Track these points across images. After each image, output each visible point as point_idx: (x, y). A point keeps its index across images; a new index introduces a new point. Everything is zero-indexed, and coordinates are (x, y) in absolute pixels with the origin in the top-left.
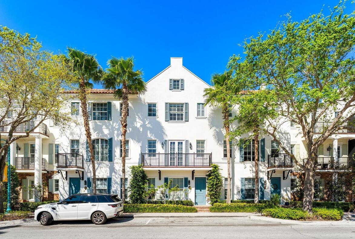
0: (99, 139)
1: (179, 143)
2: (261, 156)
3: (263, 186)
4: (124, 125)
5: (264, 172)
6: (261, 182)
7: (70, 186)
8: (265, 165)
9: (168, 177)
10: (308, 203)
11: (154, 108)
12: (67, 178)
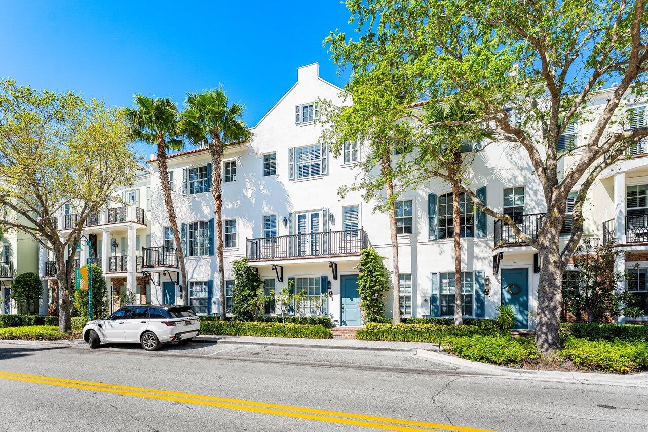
0: (197, 223)
1: (312, 216)
2: (477, 226)
3: (482, 290)
4: (216, 196)
5: (485, 258)
6: (477, 280)
7: (164, 295)
8: (487, 244)
9: (294, 277)
10: (544, 329)
11: (274, 161)
12: (159, 283)
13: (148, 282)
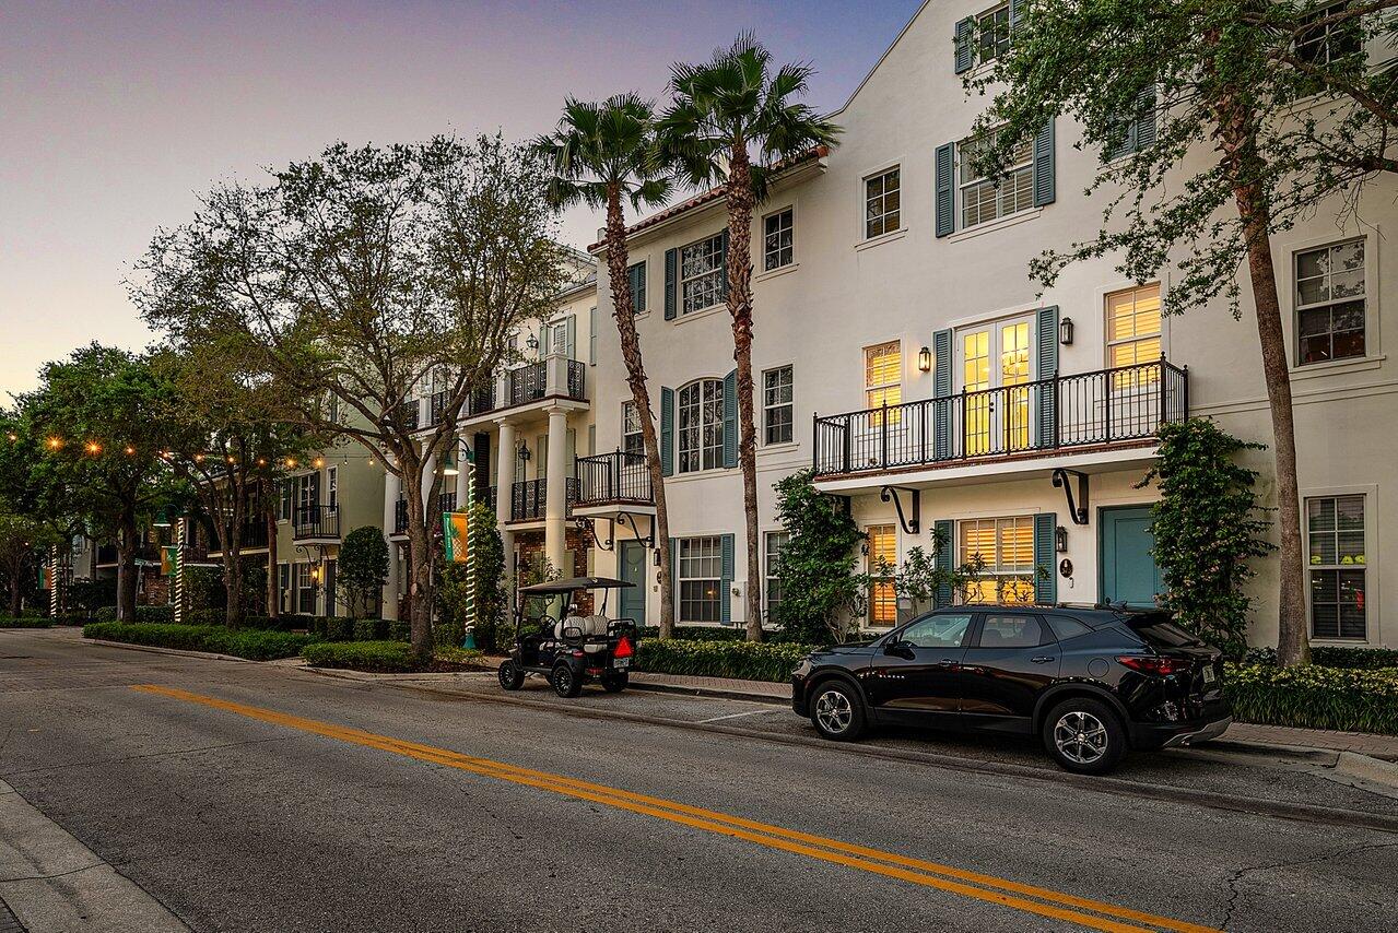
0: (698, 385)
4: (737, 313)
7: (623, 572)
9: (952, 516)
12: (612, 542)
13: (589, 543)
